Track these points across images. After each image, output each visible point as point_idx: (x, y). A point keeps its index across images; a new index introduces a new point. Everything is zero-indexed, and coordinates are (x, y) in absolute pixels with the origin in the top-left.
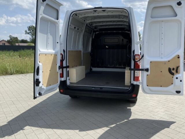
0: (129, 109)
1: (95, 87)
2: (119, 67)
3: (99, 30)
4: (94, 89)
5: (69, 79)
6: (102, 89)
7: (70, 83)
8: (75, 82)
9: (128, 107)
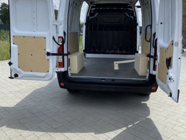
0: (144, 103)
1: (104, 79)
2: (120, 52)
3: (95, 6)
4: (104, 81)
5: (70, 70)
6: (114, 81)
7: (71, 74)
8: (77, 72)
9: (142, 101)
